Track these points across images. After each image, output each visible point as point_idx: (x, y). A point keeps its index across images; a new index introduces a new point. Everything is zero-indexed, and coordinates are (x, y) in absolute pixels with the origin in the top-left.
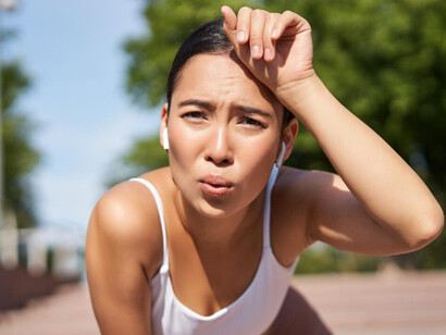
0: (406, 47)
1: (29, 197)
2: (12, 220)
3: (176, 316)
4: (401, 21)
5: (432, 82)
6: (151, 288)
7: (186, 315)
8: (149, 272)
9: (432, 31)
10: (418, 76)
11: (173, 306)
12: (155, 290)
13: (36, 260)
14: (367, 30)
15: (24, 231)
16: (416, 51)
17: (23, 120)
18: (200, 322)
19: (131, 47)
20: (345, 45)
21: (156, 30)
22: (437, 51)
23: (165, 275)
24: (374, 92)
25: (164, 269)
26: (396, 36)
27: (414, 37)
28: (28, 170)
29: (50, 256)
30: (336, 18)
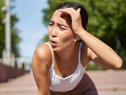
0: (116, 12)
1: (18, 50)
2: (14, 56)
3: (55, 78)
4: (115, 5)
5: (122, 21)
6: (49, 71)
7: (58, 78)
8: (48, 67)
9: (122, 8)
10: (119, 19)
11: (55, 76)
12: (50, 71)
13: (20, 66)
14: (106, 7)
15: (16, 58)
16: (119, 13)
17: (16, 30)
18: (62, 80)
19: (45, 11)
20: (100, 11)
21: (51, 7)
22: (124, 13)
23: (53, 68)
24: (107, 23)
25: (53, 66)
26: (113, 9)
27: (118, 9)
28: (17, 42)
29: (23, 65)
30: (98, 4)
